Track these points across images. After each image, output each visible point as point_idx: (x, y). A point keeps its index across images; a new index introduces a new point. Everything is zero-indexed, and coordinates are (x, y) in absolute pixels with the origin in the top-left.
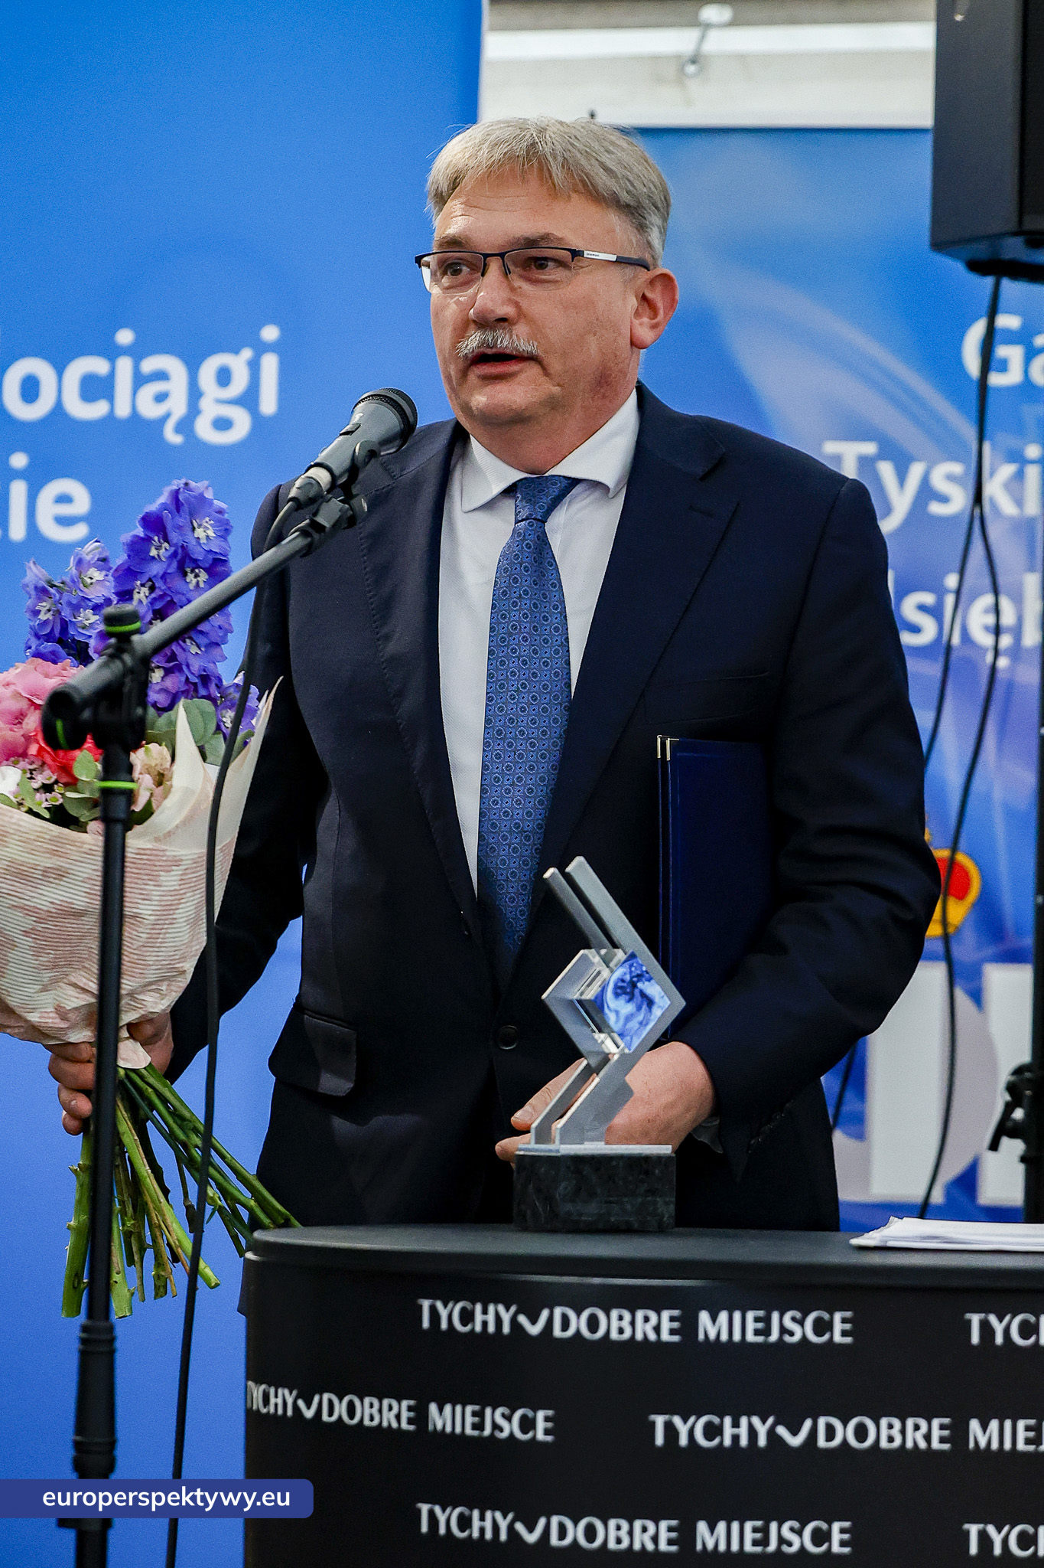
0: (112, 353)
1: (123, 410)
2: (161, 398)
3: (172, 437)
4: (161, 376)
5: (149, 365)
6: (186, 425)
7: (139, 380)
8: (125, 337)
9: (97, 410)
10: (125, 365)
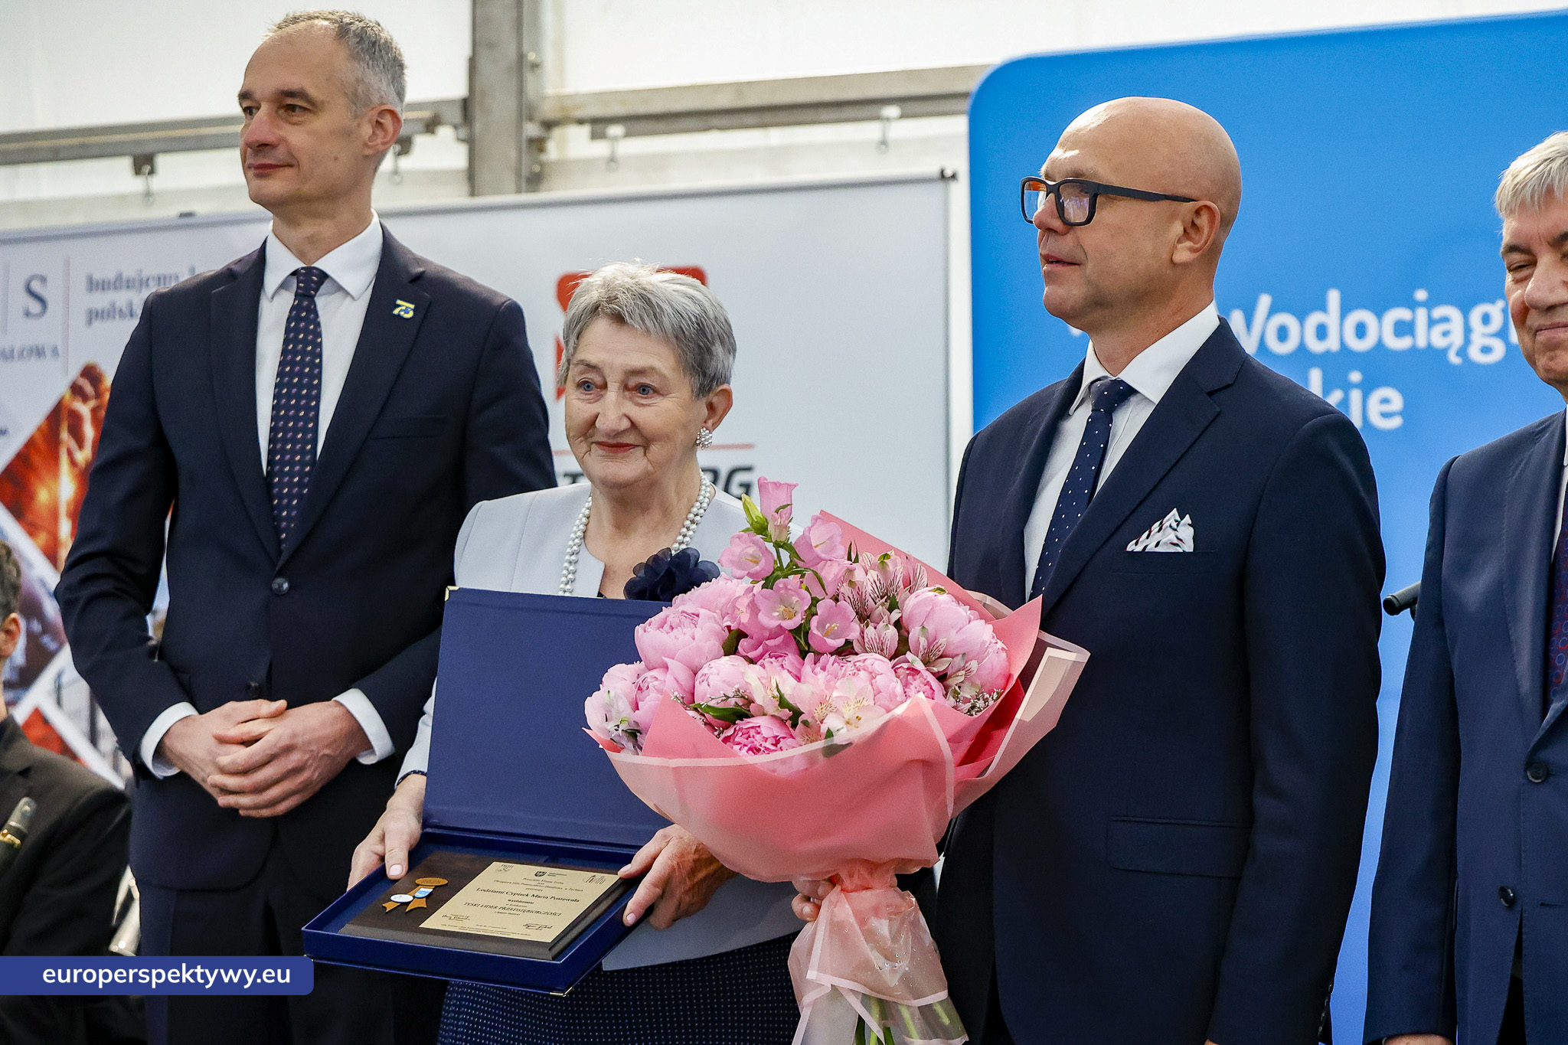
0: (1413, 305)
1: (1421, 343)
2: (1445, 334)
3: (1454, 359)
4: (1445, 320)
5: (1439, 312)
6: (1462, 352)
7: (1432, 323)
8: (1421, 295)
9: (1403, 343)
10: (1421, 314)
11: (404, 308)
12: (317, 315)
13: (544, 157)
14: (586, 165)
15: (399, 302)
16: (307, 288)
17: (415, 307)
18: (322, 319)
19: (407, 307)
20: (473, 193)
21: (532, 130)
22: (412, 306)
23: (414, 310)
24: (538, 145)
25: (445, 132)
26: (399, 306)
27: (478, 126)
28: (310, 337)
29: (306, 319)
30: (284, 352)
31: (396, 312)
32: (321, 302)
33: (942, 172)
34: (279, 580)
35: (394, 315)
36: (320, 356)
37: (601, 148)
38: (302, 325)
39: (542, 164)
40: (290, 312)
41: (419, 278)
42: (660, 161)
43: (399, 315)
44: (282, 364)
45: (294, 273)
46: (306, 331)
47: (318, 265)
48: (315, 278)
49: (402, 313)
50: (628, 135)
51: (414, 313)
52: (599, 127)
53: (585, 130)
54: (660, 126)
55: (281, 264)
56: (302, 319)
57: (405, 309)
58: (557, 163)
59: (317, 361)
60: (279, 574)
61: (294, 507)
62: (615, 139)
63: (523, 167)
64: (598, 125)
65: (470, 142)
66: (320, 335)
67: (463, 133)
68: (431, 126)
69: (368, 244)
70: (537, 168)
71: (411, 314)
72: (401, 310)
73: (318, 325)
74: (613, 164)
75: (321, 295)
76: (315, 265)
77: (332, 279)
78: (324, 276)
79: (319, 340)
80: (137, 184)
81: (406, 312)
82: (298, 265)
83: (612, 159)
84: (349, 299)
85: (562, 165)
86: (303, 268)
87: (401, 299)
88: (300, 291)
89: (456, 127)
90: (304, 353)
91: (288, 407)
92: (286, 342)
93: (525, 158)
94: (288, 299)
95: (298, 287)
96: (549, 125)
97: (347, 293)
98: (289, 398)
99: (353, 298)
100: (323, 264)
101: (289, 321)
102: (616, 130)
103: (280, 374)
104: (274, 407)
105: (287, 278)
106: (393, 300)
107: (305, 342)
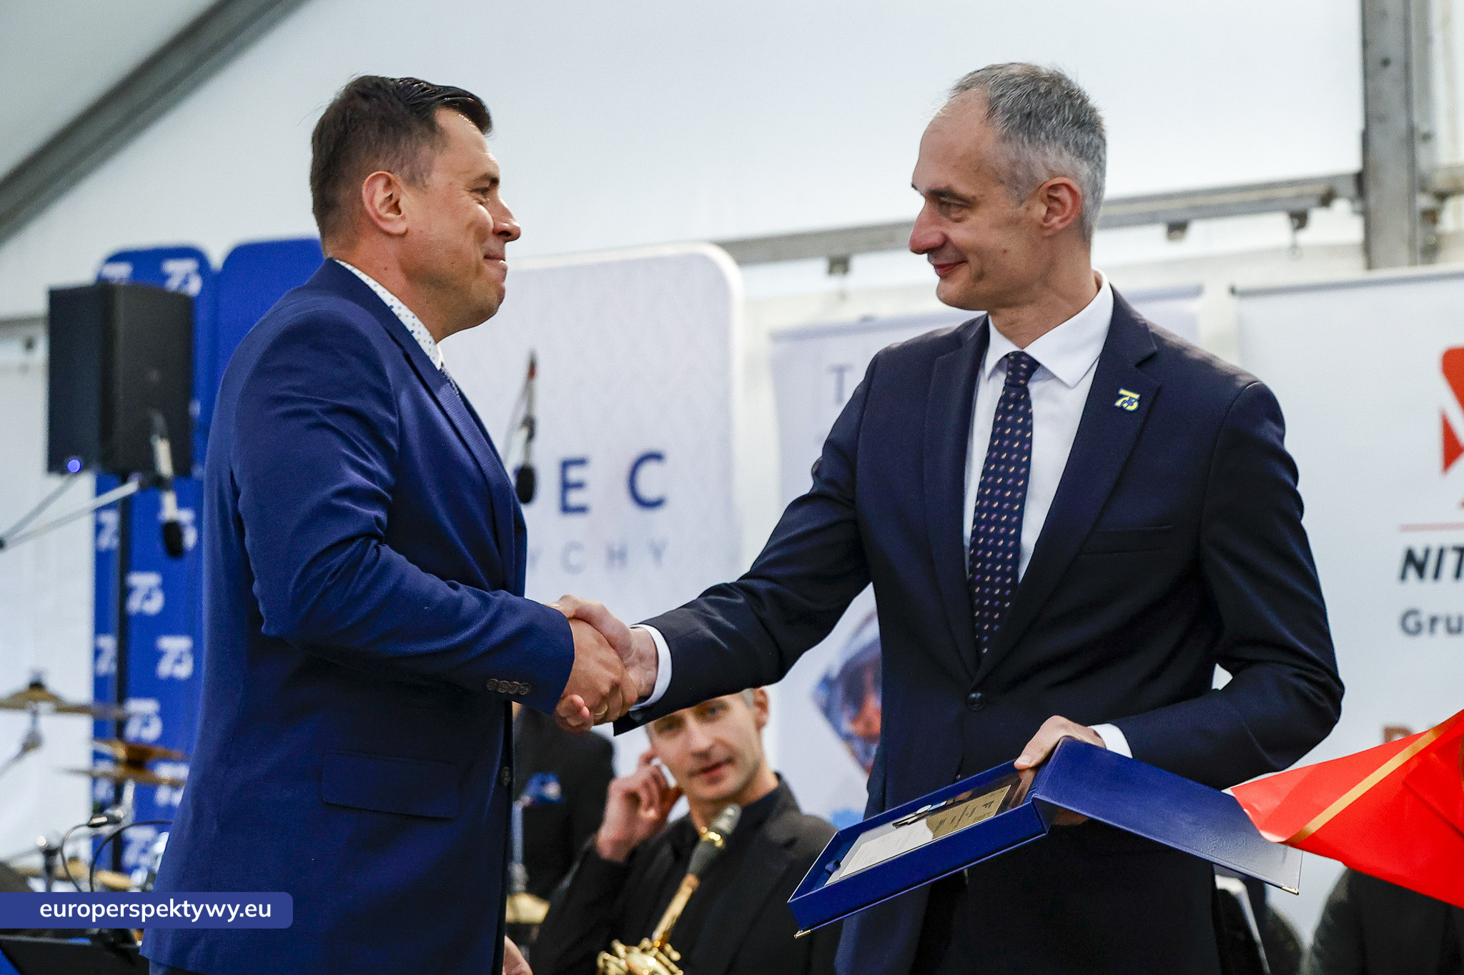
11: (1127, 399)
12: (1029, 407)
13: (1440, 228)
15: (1122, 392)
16: (1017, 377)
17: (1140, 397)
18: (1036, 412)
19: (1131, 398)
20: (1370, 266)
21: (1425, 201)
22: (1136, 396)
23: (1139, 401)
24: (1431, 217)
25: (1341, 207)
26: (1122, 396)
27: (1372, 199)
28: (1019, 432)
29: (1014, 411)
31: (1118, 403)
32: (1033, 391)
35: (1117, 407)
38: (1010, 418)
39: (1437, 236)
40: (999, 403)
43: (1121, 408)
44: (987, 462)
46: (1014, 426)
48: (1024, 366)
49: (1125, 405)
51: (1139, 404)
57: (1129, 400)
58: (1452, 234)
61: (996, 622)
63: (1417, 238)
65: (1366, 214)
67: (1358, 206)
68: (1326, 200)
70: (1432, 239)
71: (1135, 405)
72: (1124, 402)
75: (1033, 385)
76: (1025, 350)
78: (1034, 365)
79: (1028, 435)
81: (1130, 402)
82: (1007, 351)
84: (1065, 389)
85: (1460, 236)
87: (1127, 389)
88: (1008, 381)
89: (1352, 200)
93: (1418, 226)
96: (1443, 196)
97: (1063, 382)
98: (992, 500)
99: (1068, 386)
100: (1033, 350)
101: (997, 414)
106: (1118, 390)
107: (1012, 438)
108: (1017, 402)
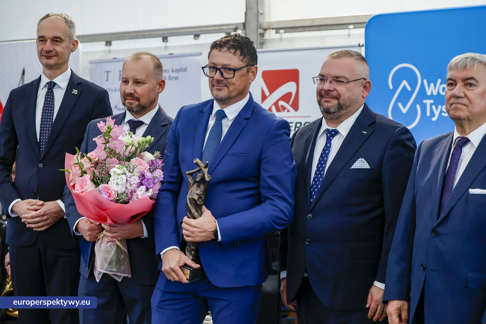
12: (53, 94)
13: (265, 38)
14: (275, 40)
16: (51, 87)
18: (55, 95)
21: (260, 31)
23: (77, 92)
24: (262, 35)
27: (247, 30)
28: (51, 100)
29: (50, 95)
30: (44, 104)
32: (54, 90)
33: (359, 44)
34: (40, 164)
35: (72, 93)
36: (54, 105)
37: (278, 36)
39: (264, 40)
40: (46, 93)
41: (79, 84)
42: (293, 40)
44: (44, 107)
45: (48, 83)
46: (50, 98)
47: (54, 81)
48: (53, 84)
50: (285, 32)
52: (278, 30)
53: (274, 31)
54: (293, 30)
55: (45, 80)
56: (49, 95)
57: (75, 92)
58: (269, 39)
59: (53, 106)
60: (40, 163)
62: (282, 33)
63: (258, 41)
64: (277, 30)
66: (54, 99)
67: (244, 32)
68: (236, 30)
69: (67, 75)
70: (262, 41)
73: (54, 96)
74: (281, 40)
75: (54, 89)
76: (53, 81)
77: (57, 84)
78: (55, 84)
79: (54, 101)
80: (163, 44)
82: (48, 81)
83: (281, 39)
84: (62, 89)
85: (270, 40)
86: (49, 82)
87: (75, 89)
88: (49, 88)
89: (242, 30)
90: (49, 104)
91: (45, 119)
92: (45, 101)
93: (259, 37)
94: (46, 90)
95: (48, 87)
96: (265, 30)
97: (61, 88)
99: (63, 89)
100: (55, 80)
101: (46, 96)
102: (282, 31)
103: (43, 110)
104: (41, 118)
105: (46, 84)
106: (73, 90)
107: (50, 101)
108: (51, 93)
